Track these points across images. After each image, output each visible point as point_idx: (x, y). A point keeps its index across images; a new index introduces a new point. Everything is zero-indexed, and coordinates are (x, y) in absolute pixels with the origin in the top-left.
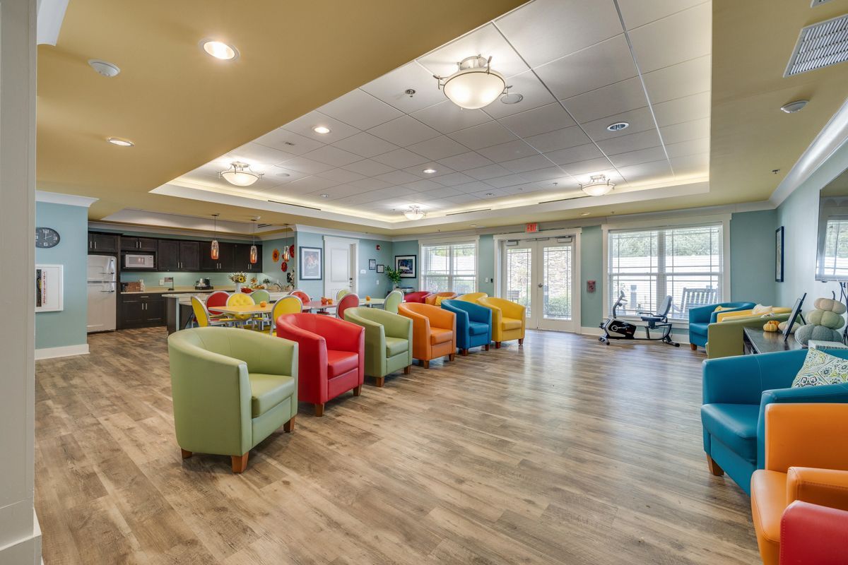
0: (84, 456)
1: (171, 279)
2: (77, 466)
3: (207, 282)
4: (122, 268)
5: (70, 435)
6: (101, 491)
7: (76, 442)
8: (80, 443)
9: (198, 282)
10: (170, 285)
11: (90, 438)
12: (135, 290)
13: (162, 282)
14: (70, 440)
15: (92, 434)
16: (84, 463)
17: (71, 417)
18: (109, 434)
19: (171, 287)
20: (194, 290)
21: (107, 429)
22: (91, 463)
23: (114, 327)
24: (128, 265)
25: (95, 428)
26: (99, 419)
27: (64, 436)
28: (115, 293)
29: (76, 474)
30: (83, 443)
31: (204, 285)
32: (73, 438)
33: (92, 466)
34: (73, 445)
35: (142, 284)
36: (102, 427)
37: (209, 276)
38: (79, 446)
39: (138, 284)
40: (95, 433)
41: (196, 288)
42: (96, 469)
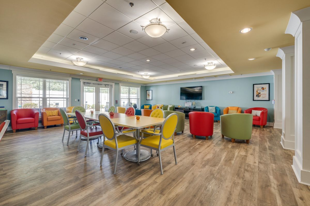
0: (270, 154)
2: (272, 152)
5: (272, 163)
6: (269, 146)
7: (271, 159)
8: (269, 158)
11: (265, 158)
14: (272, 161)
15: (264, 159)
16: (270, 152)
17: (268, 174)
18: (259, 156)
21: (258, 158)
22: (268, 152)
25: (262, 161)
26: (258, 165)
27: (274, 164)
29: (273, 151)
30: (268, 157)
32: (271, 161)
33: (269, 151)
34: (272, 158)
36: (259, 160)
38: (270, 157)
40: (263, 159)
42: (268, 150)
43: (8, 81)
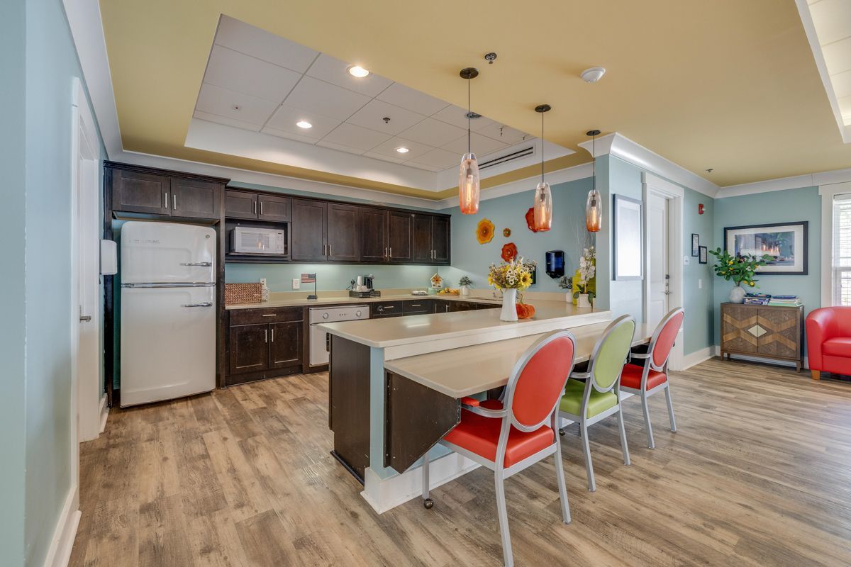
1: (312, 277)
3: (368, 282)
4: (228, 254)
9: (353, 283)
10: (309, 288)
12: (252, 301)
13: (297, 283)
19: (312, 292)
20: (347, 299)
23: (211, 385)
24: (240, 247)
28: (214, 308)
31: (365, 289)
35: (265, 287)
37: (371, 271)
39: (257, 287)
41: (352, 294)
43: (807, 222)
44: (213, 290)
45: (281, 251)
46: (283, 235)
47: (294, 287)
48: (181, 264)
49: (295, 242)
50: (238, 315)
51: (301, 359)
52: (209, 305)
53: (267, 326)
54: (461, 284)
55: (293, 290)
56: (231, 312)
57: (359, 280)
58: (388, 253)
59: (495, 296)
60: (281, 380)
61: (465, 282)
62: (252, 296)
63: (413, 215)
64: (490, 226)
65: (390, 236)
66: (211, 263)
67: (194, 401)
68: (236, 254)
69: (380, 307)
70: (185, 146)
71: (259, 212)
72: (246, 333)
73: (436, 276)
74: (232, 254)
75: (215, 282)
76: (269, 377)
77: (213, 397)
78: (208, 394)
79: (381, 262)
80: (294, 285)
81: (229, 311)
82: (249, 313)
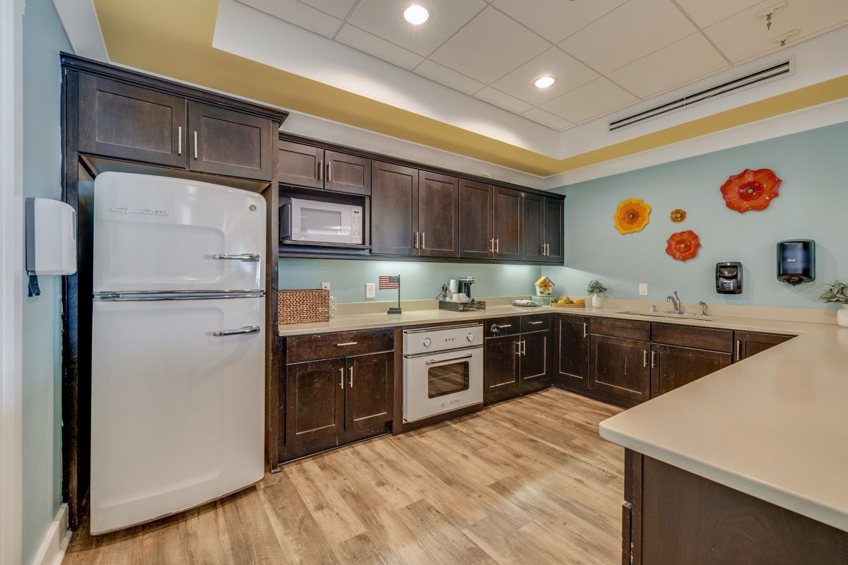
1: (394, 281)
3: (464, 287)
4: (281, 243)
9: (445, 289)
10: (390, 297)
12: (317, 319)
13: (372, 289)
19: (393, 302)
23: (254, 472)
24: (298, 234)
28: (262, 334)
31: (462, 298)
35: (332, 296)
37: (469, 271)
39: (321, 297)
41: (443, 305)
44: (260, 303)
45: (357, 240)
46: (360, 215)
47: (369, 296)
48: (207, 257)
49: (376, 227)
50: (299, 345)
51: (391, 412)
52: (255, 331)
53: (344, 362)
54: (592, 292)
55: (367, 299)
56: (288, 340)
57: (453, 286)
58: (495, 246)
59: (654, 310)
60: (360, 447)
61: (597, 288)
62: (316, 310)
63: (523, 194)
64: (644, 209)
65: (496, 224)
66: (258, 256)
67: (228, 507)
68: (294, 243)
69: (494, 325)
70: (214, 46)
71: (326, 178)
72: (312, 375)
73: (545, 280)
74: (288, 242)
75: (264, 289)
76: (344, 443)
77: (261, 493)
78: (252, 489)
79: (484, 258)
80: (368, 293)
81: (284, 339)
82: (316, 340)
